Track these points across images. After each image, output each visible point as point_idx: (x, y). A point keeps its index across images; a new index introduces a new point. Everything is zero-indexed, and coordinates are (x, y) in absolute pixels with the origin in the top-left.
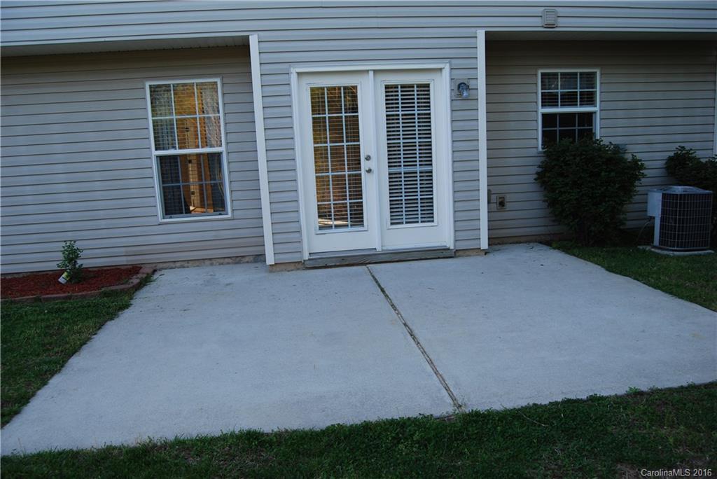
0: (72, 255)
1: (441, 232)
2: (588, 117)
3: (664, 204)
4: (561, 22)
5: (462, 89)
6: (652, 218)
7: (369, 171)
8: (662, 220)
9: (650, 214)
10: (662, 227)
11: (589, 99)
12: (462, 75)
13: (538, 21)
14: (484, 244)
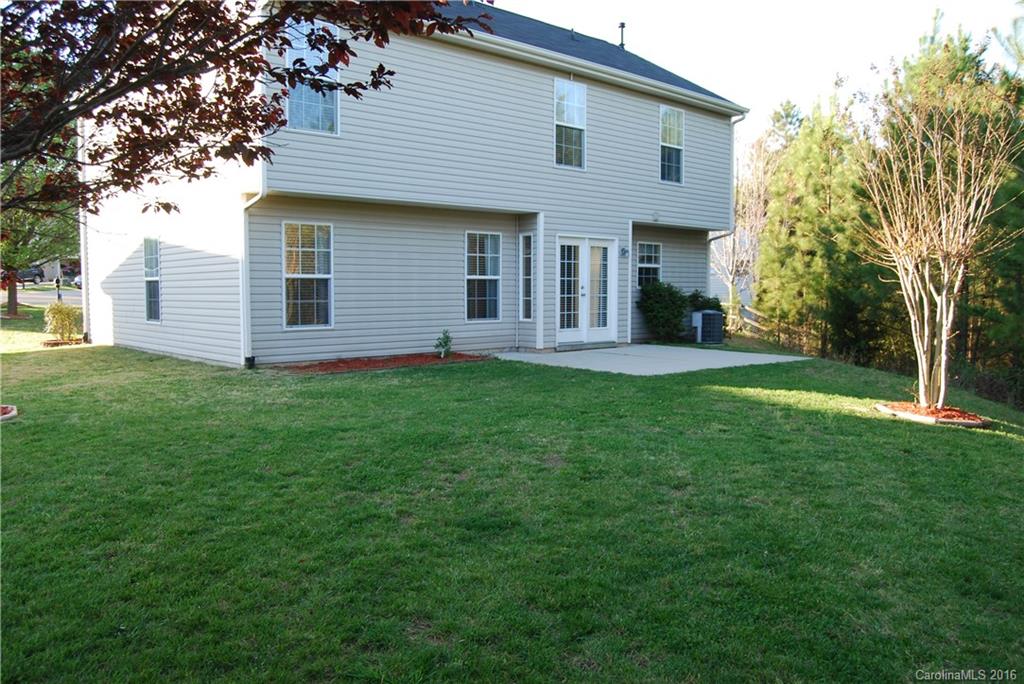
0: (446, 340)
1: (611, 333)
2: (655, 270)
3: (703, 319)
4: (661, 219)
5: (623, 252)
6: (696, 328)
7: (583, 295)
8: (703, 328)
9: (694, 325)
10: (703, 332)
11: (656, 260)
12: (623, 244)
13: (651, 218)
14: (629, 342)
